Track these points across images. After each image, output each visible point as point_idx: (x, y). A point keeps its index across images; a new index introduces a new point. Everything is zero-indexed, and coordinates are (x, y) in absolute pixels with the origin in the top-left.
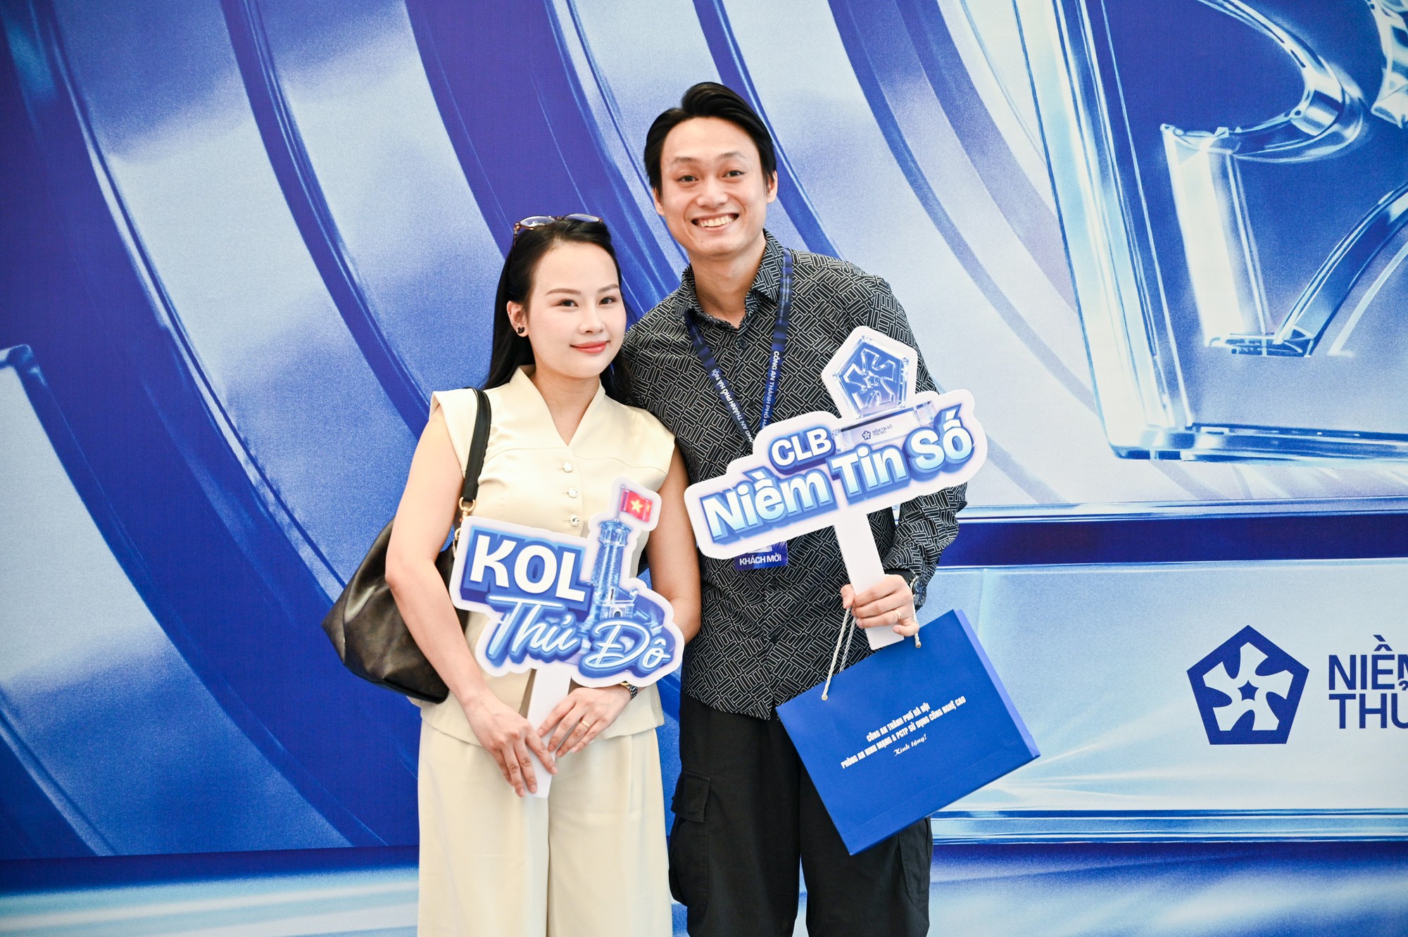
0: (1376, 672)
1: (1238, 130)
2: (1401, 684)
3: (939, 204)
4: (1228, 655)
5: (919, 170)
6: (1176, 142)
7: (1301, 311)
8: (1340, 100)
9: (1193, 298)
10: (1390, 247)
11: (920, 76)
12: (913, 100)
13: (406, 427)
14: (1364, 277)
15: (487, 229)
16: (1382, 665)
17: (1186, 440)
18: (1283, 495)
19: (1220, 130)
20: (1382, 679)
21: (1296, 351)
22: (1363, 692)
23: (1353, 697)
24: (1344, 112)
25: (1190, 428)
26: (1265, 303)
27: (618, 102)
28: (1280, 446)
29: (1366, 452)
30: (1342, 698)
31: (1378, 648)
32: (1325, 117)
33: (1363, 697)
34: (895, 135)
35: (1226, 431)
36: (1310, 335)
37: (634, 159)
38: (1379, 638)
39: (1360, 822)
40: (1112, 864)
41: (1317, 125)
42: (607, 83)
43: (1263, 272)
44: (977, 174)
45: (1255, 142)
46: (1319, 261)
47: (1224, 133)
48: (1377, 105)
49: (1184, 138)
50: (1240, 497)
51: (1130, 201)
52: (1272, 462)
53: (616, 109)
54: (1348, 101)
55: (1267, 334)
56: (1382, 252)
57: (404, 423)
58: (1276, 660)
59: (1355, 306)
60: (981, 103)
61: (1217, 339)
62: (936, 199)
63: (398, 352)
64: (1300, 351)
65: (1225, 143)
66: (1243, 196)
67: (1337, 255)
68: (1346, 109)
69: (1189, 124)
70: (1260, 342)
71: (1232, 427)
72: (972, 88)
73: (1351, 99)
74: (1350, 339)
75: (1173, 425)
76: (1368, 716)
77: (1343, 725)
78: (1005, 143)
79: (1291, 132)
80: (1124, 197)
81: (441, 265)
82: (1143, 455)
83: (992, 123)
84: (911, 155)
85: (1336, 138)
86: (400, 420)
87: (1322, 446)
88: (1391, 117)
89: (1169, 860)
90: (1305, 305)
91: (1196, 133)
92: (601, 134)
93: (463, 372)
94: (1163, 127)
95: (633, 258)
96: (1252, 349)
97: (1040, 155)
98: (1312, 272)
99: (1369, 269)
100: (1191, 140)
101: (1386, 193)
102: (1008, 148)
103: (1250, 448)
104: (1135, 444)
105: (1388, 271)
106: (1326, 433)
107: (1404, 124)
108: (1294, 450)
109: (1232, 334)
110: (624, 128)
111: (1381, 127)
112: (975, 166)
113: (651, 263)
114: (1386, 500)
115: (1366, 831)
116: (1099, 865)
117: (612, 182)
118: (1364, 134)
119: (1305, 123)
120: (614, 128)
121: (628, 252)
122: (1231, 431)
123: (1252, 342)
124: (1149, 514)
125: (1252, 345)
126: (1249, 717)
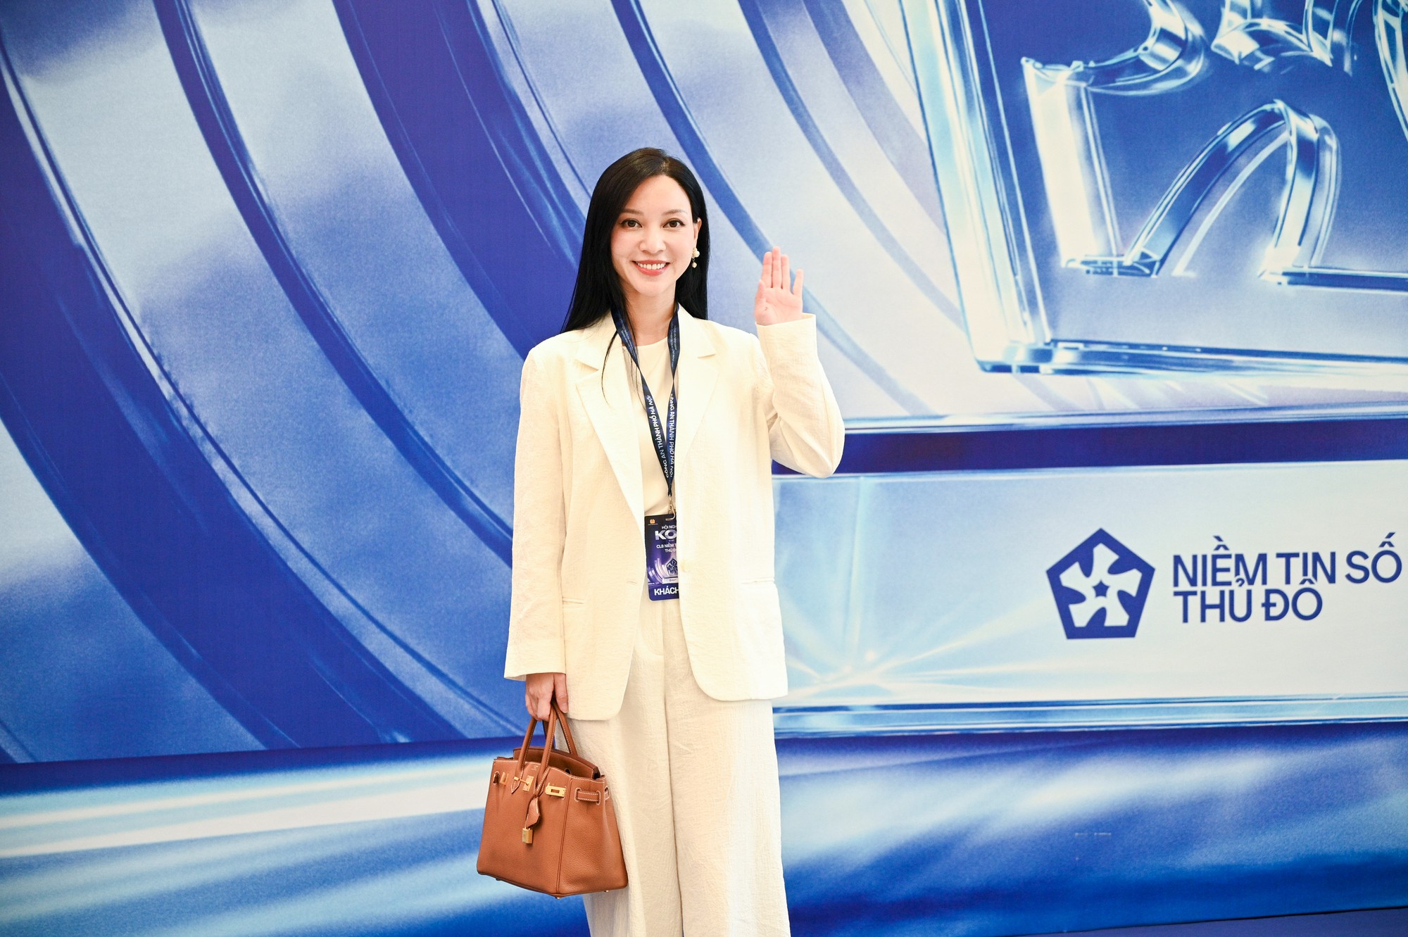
0: (1216, 570)
2: (1238, 581)
3: (818, 131)
4: (1082, 556)
5: (799, 98)
6: (1036, 75)
7: (1149, 233)
8: (1183, 37)
9: (1050, 222)
10: (1228, 175)
11: (801, 9)
12: (794, 32)
13: (315, 343)
14: (1206, 202)
15: (392, 152)
16: (1221, 563)
17: (1044, 355)
18: (1132, 406)
19: (1076, 64)
20: (1221, 577)
21: (1142, 271)
22: (1204, 588)
23: (1194, 593)
24: (1187, 49)
25: (1048, 344)
26: (1116, 227)
27: (517, 30)
28: (1129, 360)
29: (1206, 366)
30: (1185, 595)
31: (1218, 548)
32: (1170, 53)
33: (1203, 593)
34: (777, 65)
35: (1081, 346)
36: (1156, 257)
37: (532, 85)
38: (1219, 538)
39: (1201, 710)
40: (978, 752)
41: (1162, 60)
42: (506, 11)
43: (1115, 198)
44: (853, 103)
45: (1106, 75)
46: (1164, 188)
47: (1079, 67)
48: (1216, 42)
49: (1044, 71)
50: (1095, 409)
51: (994, 130)
52: (1121, 375)
53: (515, 37)
54: (1190, 38)
55: (1118, 256)
56: (1222, 180)
57: (313, 339)
58: (1126, 560)
59: (1196, 230)
60: (857, 36)
61: (1072, 260)
62: (815, 126)
63: (307, 270)
64: (1147, 271)
65: (1080, 77)
66: (1096, 126)
67: (1181, 182)
68: (1189, 45)
69: (1049, 57)
70: (1111, 263)
71: (1086, 343)
72: (849, 22)
73: (1194, 36)
74: (1192, 261)
75: (1032, 340)
76: (1208, 612)
77: (1185, 620)
78: (878, 74)
79: (1139, 66)
80: (988, 126)
81: (349, 186)
82: (1005, 369)
83: (867, 55)
84: (792, 85)
85: (1179, 73)
86: (310, 336)
87: (1167, 360)
88: (1229, 53)
89: (1030, 748)
90: (1152, 228)
91: (1053, 67)
92: (501, 61)
93: (370, 289)
94: (1023, 60)
95: (532, 180)
96: (1104, 270)
97: (911, 86)
98: (1158, 198)
99: (1210, 195)
100: (1049, 73)
101: (1224, 125)
102: (881, 79)
103: (1102, 363)
104: (999, 358)
105: (1226, 197)
106: (1171, 348)
107: (1241, 60)
108: (1141, 364)
109: (1086, 256)
110: (523, 55)
111: (1220, 63)
112: (852, 95)
113: (549, 185)
114: (1224, 411)
115: (1206, 718)
116: (966, 754)
117: (511, 107)
118: (1205, 69)
119: (1152, 59)
120: (513, 55)
121: (527, 175)
122: (1085, 346)
123: (1104, 263)
124: (1011, 425)
125: (1104, 265)
126: (1101, 613)
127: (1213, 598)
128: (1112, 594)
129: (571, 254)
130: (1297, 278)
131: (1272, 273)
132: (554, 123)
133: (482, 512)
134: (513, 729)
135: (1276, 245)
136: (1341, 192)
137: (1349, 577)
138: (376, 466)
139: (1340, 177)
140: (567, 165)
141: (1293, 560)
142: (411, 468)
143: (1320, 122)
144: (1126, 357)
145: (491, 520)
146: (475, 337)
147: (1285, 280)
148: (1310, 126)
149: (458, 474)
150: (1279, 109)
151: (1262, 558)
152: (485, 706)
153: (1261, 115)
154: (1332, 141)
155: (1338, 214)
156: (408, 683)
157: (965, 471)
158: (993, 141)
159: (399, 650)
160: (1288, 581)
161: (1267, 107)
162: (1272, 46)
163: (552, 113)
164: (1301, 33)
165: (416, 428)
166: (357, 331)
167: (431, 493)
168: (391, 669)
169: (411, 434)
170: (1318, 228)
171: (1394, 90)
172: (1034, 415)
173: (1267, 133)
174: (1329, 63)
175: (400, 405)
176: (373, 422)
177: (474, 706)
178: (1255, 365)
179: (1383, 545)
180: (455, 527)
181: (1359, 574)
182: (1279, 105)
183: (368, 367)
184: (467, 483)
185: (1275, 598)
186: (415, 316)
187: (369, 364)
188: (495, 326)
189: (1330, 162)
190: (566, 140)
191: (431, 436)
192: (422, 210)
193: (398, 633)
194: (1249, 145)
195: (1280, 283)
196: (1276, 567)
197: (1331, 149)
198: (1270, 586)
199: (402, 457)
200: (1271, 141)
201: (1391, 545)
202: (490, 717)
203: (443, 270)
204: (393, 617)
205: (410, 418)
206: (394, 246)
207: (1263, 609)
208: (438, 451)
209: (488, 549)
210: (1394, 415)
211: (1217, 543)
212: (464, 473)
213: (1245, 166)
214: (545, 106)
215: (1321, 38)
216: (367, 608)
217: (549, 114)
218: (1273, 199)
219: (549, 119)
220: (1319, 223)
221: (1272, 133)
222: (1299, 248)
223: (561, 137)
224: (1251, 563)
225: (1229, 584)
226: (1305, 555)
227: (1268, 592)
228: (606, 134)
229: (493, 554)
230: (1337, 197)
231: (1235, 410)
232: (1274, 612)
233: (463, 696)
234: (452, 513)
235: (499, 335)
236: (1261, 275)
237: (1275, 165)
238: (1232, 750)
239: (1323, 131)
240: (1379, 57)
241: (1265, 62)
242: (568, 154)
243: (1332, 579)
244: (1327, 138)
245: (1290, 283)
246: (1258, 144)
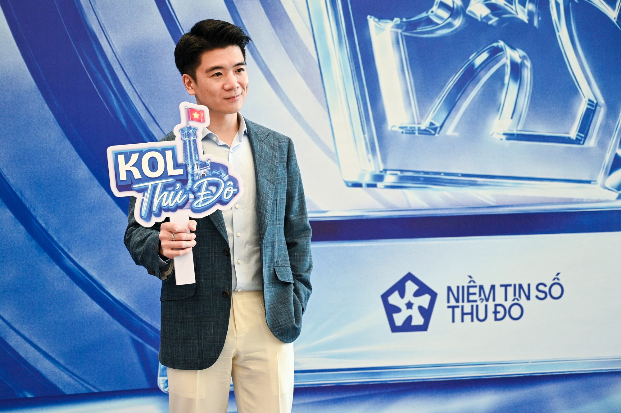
0: (469, 294)
1: (404, 20)
2: (480, 300)
3: (259, 54)
4: (400, 287)
6: (375, 25)
7: (434, 112)
8: (452, 6)
9: (383, 105)
10: (475, 81)
14: (463, 95)
16: (472, 290)
17: (379, 178)
18: (425, 206)
19: (396, 19)
20: (472, 298)
21: (431, 132)
22: (463, 304)
23: (458, 307)
25: (381, 172)
26: (417, 108)
28: (424, 181)
29: (464, 184)
30: (453, 307)
31: (470, 282)
32: (445, 14)
33: (463, 307)
34: (237, 18)
35: (399, 173)
36: (438, 124)
37: (102, 26)
38: (470, 277)
39: (462, 370)
40: (345, 396)
41: (441, 18)
43: (417, 93)
44: (278, 39)
46: (442, 87)
47: (397, 21)
48: (470, 8)
49: (380, 23)
50: (406, 207)
51: (353, 55)
52: (420, 189)
54: (455, 7)
55: (418, 124)
56: (472, 83)
58: (423, 289)
59: (458, 110)
61: (394, 126)
62: (257, 51)
64: (433, 132)
65: (398, 26)
66: (407, 54)
67: (451, 84)
68: (455, 10)
69: (382, 16)
70: (414, 128)
71: (402, 171)
73: (457, 6)
74: (457, 127)
75: (373, 169)
76: (465, 317)
77: (453, 321)
78: (291, 23)
79: (429, 21)
80: (350, 53)
82: (357, 185)
83: (285, 13)
85: (450, 25)
87: (444, 181)
88: (475, 15)
89: (373, 392)
90: (436, 109)
91: (384, 21)
92: (85, 12)
93: (11, 140)
94: (368, 17)
95: (102, 80)
96: (411, 131)
97: (309, 30)
98: (439, 93)
99: (466, 92)
100: (382, 24)
101: (473, 53)
102: (293, 26)
103: (410, 182)
104: (355, 179)
105: (474, 92)
106: (446, 174)
107: (482, 19)
108: (431, 183)
109: (402, 124)
110: (97, 9)
111: (471, 20)
112: (277, 35)
113: (112, 82)
114: (473, 208)
115: (464, 374)
116: (338, 397)
117: (91, 38)
118: (463, 23)
119: (436, 17)
120: (92, 9)
121: (100, 76)
122: (401, 173)
123: (411, 128)
124: (362, 216)
125: (411, 129)
126: (410, 318)
127: (467, 309)
128: (415, 307)
129: (124, 121)
130: (511, 136)
131: (498, 134)
132: (114, 47)
133: (74, 266)
134: (92, 389)
135: (500, 119)
136: (533, 91)
137: (537, 297)
138: (14, 240)
139: (532, 83)
140: (122, 72)
141: (508, 288)
142: (34, 242)
143: (522, 53)
144: (422, 179)
145: (79, 271)
146: (71, 168)
147: (504, 137)
148: (517, 55)
149: (61, 245)
150: (501, 46)
151: (493, 287)
152: (76, 375)
153: (491, 49)
154: (528, 63)
155: (531, 102)
156: (33, 364)
157: (338, 241)
158: (353, 61)
159: (27, 345)
160: (506, 300)
161: (495, 44)
162: (497, 12)
163: (114, 42)
164: (512, 4)
165: (37, 219)
166: (4, 164)
167: (45, 256)
168: (23, 356)
169: (34, 222)
170: (521, 109)
171: (559, 36)
172: (374, 210)
173: (494, 59)
174: (526, 21)
175: (28, 205)
176: (13, 216)
177: (70, 376)
178: (489, 183)
179: (554, 279)
180: (59, 275)
181: (542, 295)
182: (501, 44)
183: (10, 185)
184: (66, 250)
185: (499, 309)
186: (37, 156)
187: (10, 183)
188: (82, 161)
189: (527, 74)
190: (121, 57)
191: (46, 224)
192: (41, 96)
193: (27, 335)
194: (486, 65)
195: (501, 139)
196: (500, 291)
197: (527, 67)
198: (497, 302)
199: (29, 236)
200: (497, 62)
201: (558, 279)
202: (79, 382)
203: (52, 130)
204: (24, 326)
205: (34, 213)
206: (25, 116)
207: (493, 315)
208: (50, 232)
209: (78, 287)
210: (560, 210)
211: (470, 279)
212: (64, 244)
213: (484, 75)
214: (110, 38)
215: (522, 7)
216: (9, 321)
217: (112, 43)
218: (498, 94)
219: (112, 46)
220: (522, 106)
221: (497, 59)
222: (511, 120)
223: (119, 56)
224: (487, 290)
225: (476, 301)
226: (515, 285)
227: (496, 306)
228: (144, 54)
229: (80, 290)
230: (531, 93)
231: (479, 208)
232: (499, 316)
233: (64, 370)
234: (58, 267)
235: (84, 166)
236: (492, 134)
237: (499, 75)
238: (477, 391)
239: (523, 58)
240: (551, 19)
241: (494, 20)
242: (123, 65)
243: (528, 298)
244: (525, 62)
245: (507, 139)
246: (491, 64)
